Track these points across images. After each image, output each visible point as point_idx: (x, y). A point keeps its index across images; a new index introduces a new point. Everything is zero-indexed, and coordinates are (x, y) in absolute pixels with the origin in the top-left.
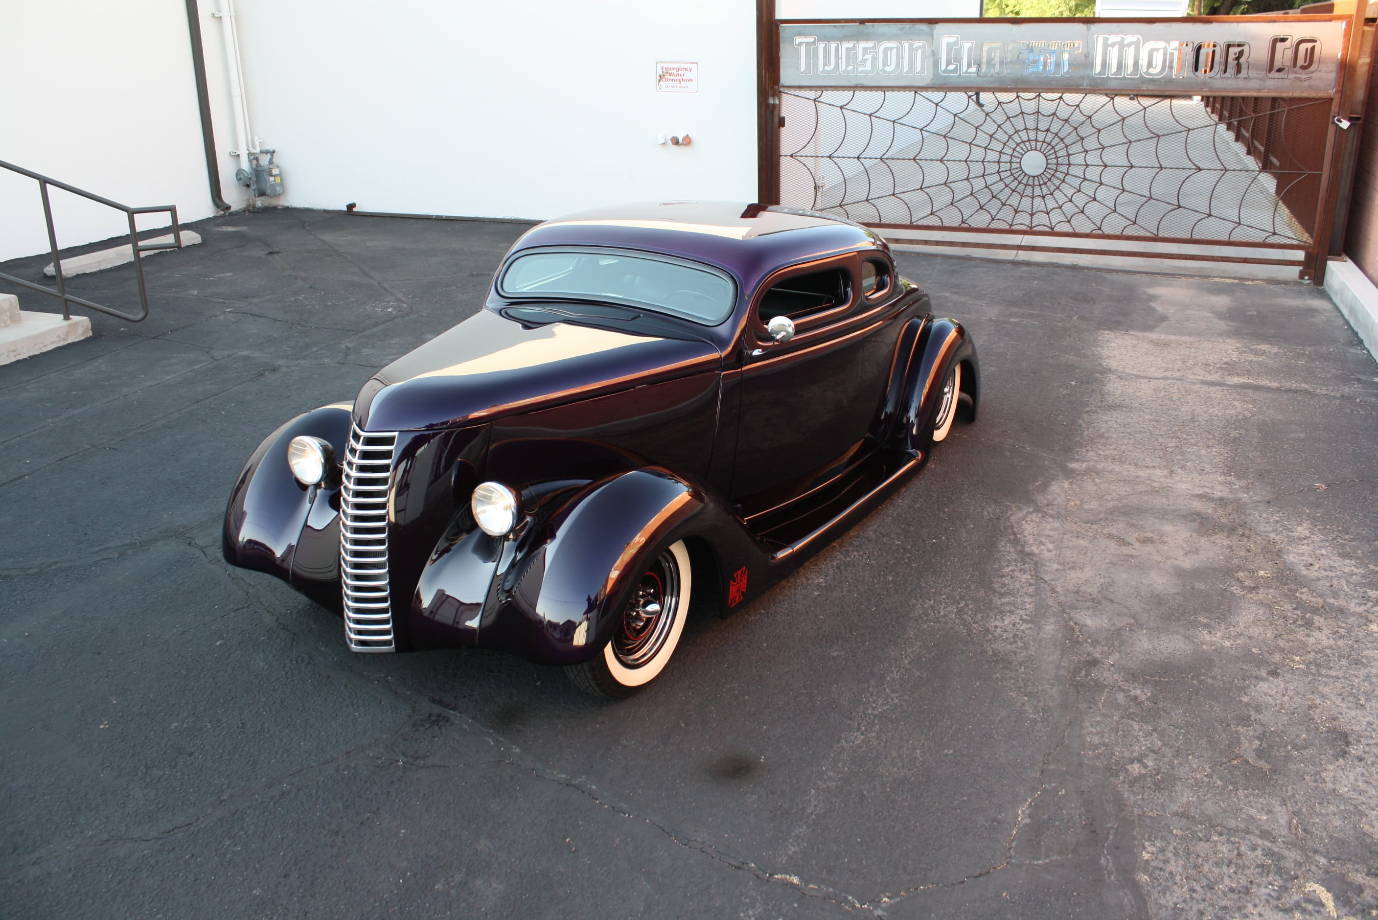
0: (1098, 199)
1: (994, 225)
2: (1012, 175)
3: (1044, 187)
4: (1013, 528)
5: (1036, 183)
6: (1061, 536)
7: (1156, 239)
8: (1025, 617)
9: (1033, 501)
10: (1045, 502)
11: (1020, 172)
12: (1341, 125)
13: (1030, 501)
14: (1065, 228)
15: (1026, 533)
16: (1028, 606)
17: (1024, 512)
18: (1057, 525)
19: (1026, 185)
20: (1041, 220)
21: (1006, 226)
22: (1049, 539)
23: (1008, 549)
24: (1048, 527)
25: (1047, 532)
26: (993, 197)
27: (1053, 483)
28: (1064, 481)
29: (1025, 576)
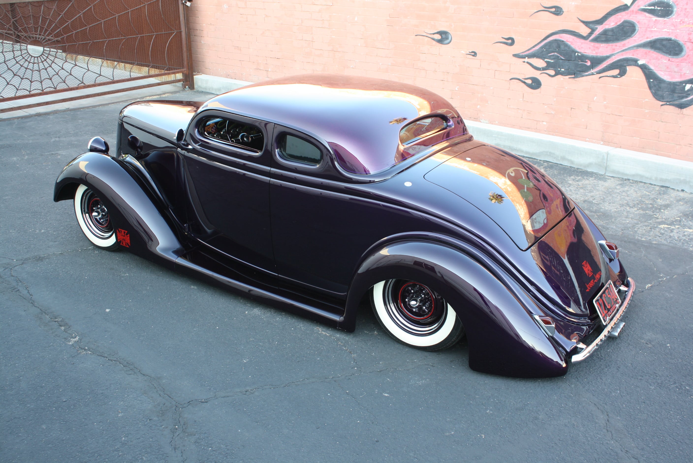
0: (77, 64)
1: (20, 93)
2: (23, 58)
3: (45, 63)
5: (40, 61)
7: (113, 82)
11: (28, 56)
12: (187, 4)
14: (62, 86)
19: (34, 63)
20: (47, 84)
21: (27, 93)
26: (15, 75)
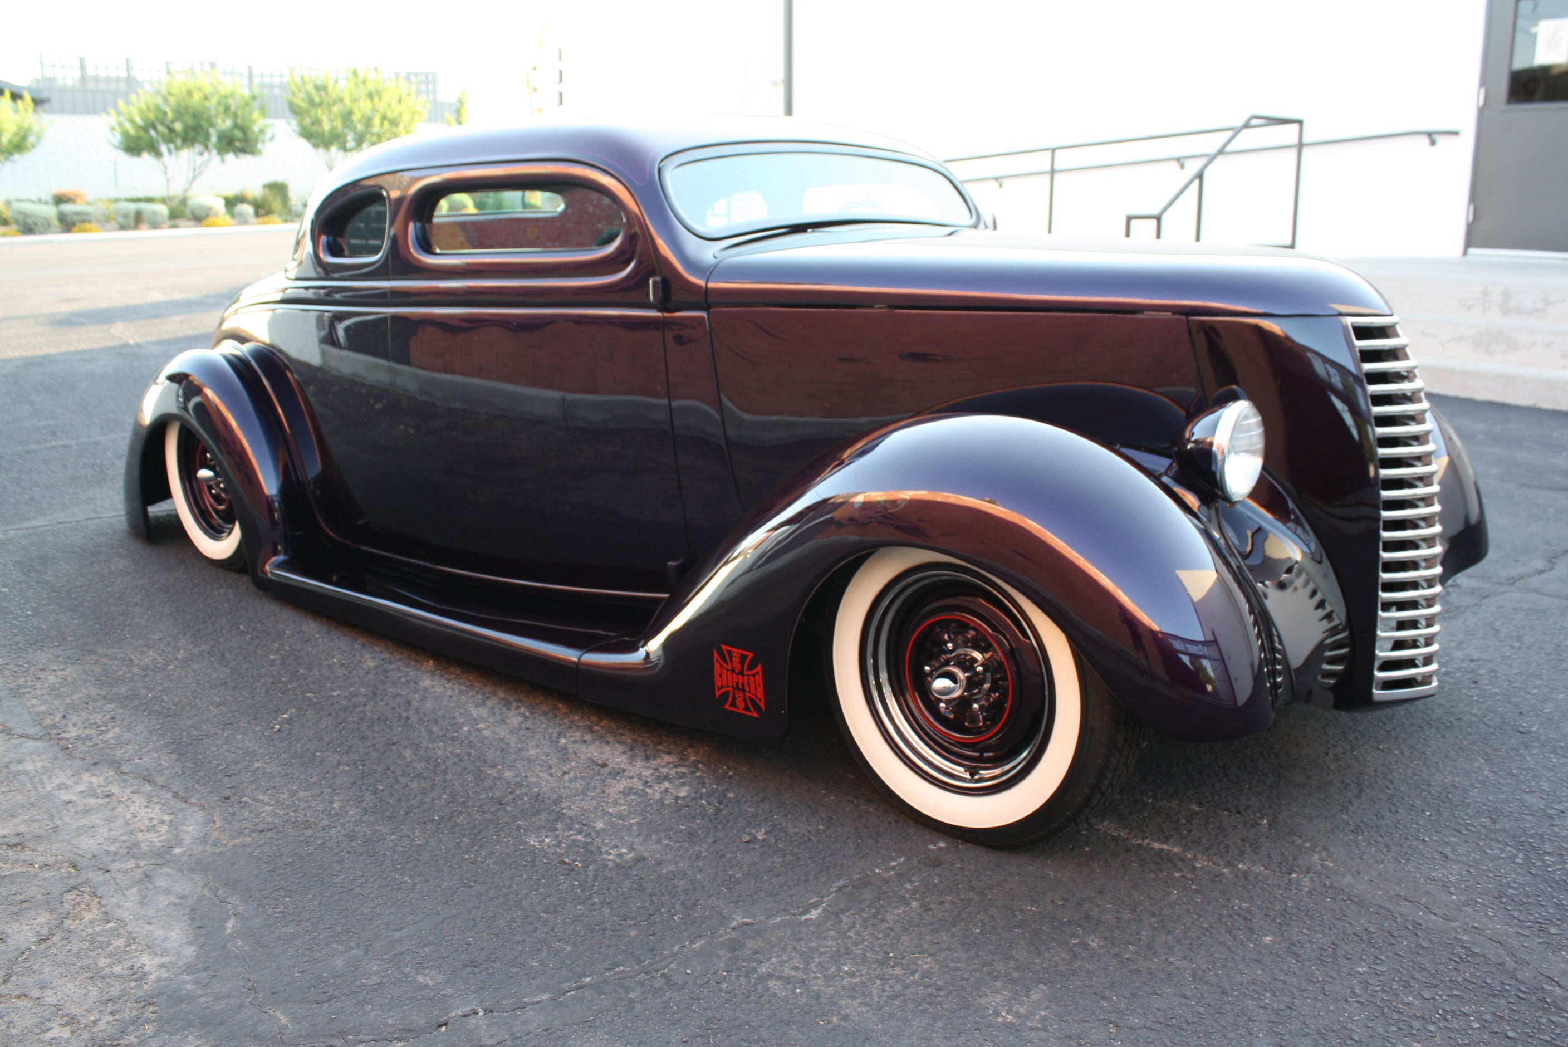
4: (176, 795)
6: (58, 822)
8: (29, 690)
9: (192, 870)
10: (161, 882)
13: (197, 866)
15: (140, 800)
16: (34, 701)
17: (187, 839)
18: (87, 844)
22: (79, 808)
23: (145, 759)
24: (104, 832)
25: (96, 819)
27: (190, 951)
28: (164, 974)
29: (73, 734)
